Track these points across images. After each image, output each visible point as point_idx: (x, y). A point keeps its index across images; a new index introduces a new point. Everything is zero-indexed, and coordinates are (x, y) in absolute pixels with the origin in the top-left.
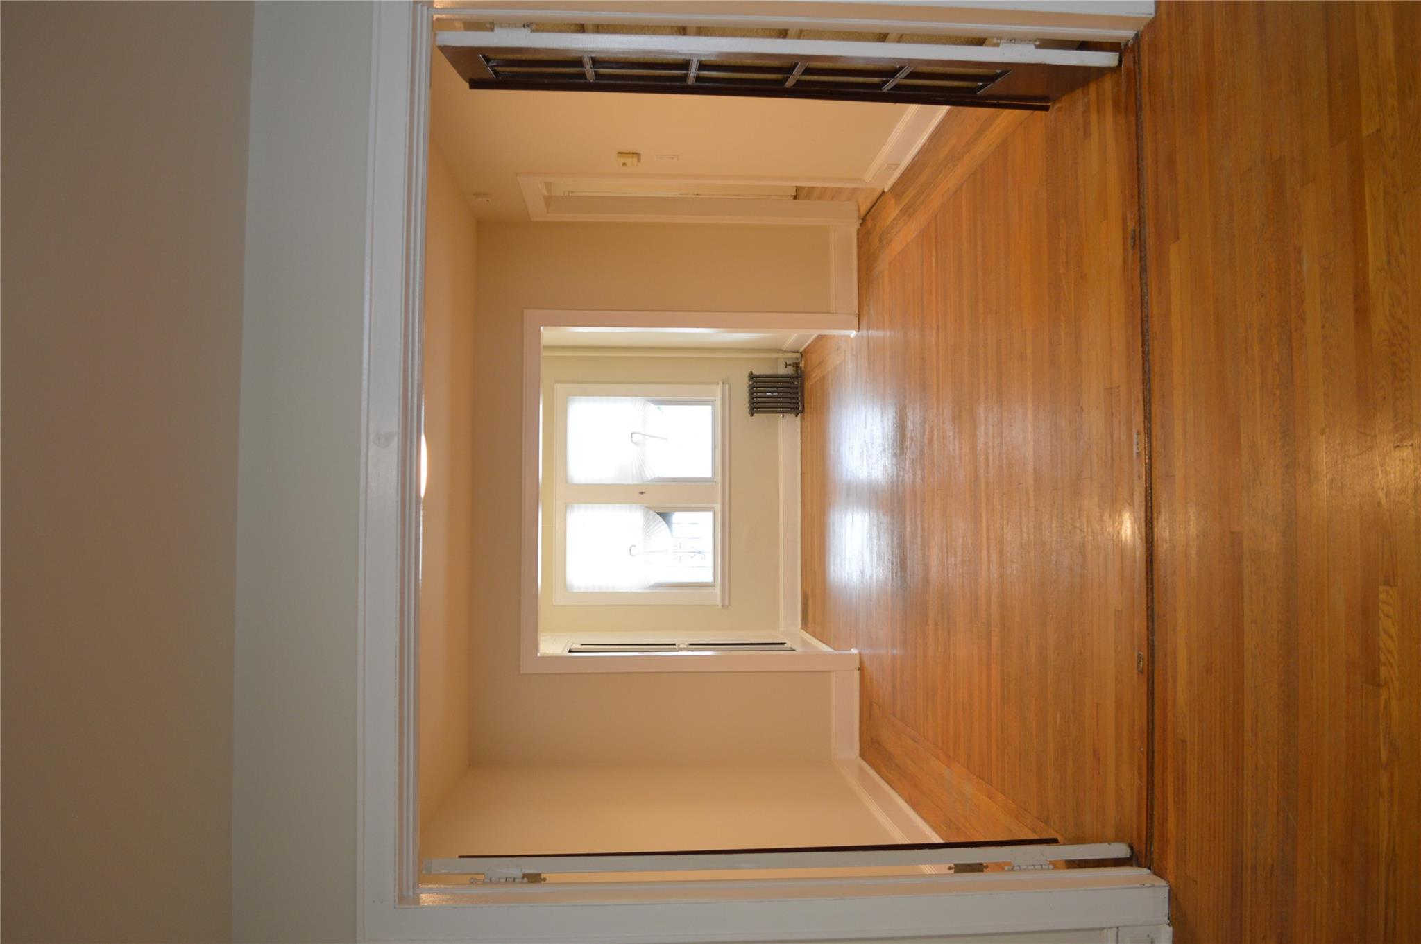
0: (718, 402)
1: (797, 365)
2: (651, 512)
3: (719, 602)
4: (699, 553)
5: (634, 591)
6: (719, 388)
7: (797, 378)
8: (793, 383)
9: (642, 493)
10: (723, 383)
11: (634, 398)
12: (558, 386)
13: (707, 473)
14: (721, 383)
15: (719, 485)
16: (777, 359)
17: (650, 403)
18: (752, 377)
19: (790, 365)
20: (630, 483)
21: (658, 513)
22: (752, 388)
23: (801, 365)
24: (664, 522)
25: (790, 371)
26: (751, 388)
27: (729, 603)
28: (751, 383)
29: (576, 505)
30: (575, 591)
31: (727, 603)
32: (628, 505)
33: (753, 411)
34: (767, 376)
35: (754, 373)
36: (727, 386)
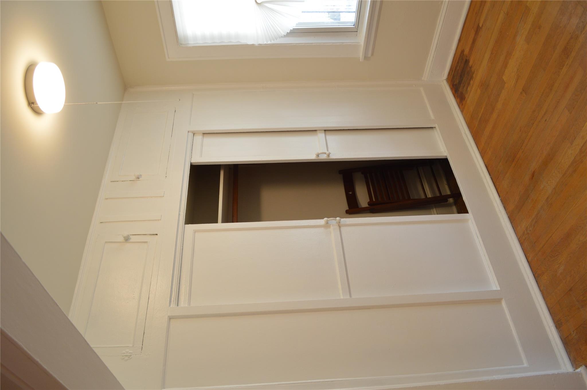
3: (361, 54)
27: (372, 54)
31: (370, 55)
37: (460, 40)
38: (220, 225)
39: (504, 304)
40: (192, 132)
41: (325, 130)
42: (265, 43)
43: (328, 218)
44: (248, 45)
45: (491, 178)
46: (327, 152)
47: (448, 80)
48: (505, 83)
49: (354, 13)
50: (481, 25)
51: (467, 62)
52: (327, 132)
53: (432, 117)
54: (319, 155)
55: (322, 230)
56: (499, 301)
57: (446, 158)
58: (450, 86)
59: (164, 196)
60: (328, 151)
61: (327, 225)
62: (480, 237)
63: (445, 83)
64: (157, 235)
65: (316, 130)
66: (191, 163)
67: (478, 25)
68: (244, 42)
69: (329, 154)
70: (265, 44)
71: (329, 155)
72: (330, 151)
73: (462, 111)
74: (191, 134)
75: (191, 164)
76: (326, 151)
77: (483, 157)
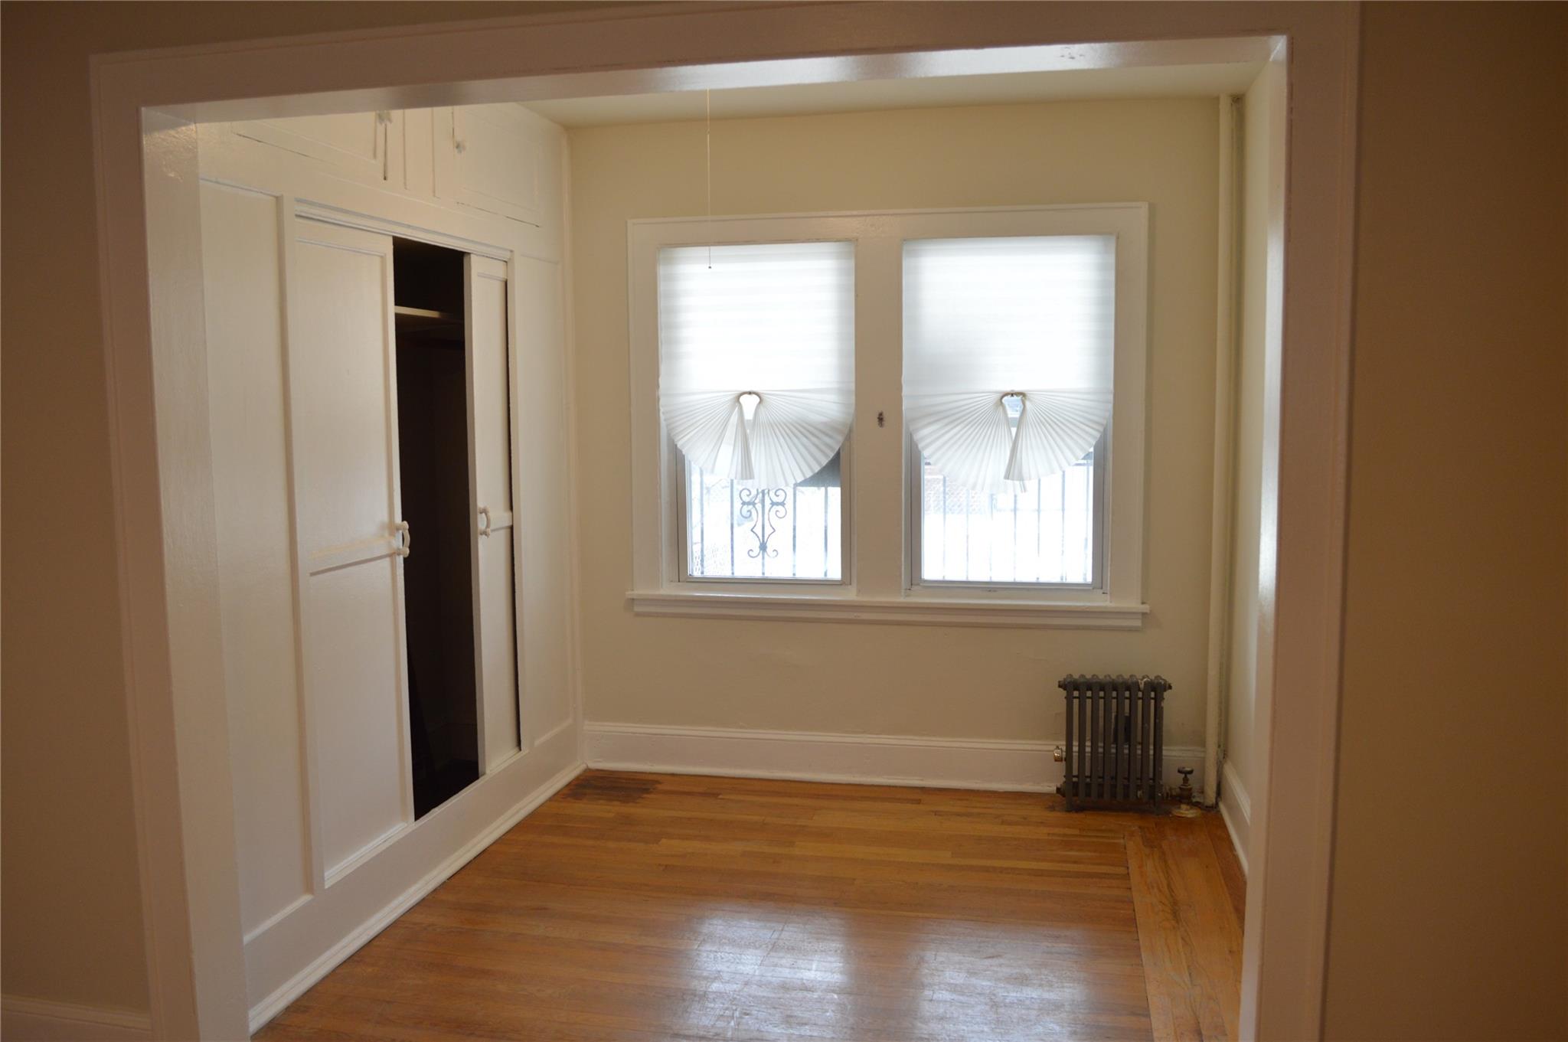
0: (1100, 602)
1: (1184, 796)
2: (841, 438)
3: (640, 591)
4: (763, 547)
5: (662, 401)
6: (1133, 604)
7: (1152, 796)
8: (1139, 787)
9: (881, 419)
10: (1144, 614)
11: (1111, 397)
12: (1143, 210)
13: (932, 569)
14: (1146, 608)
15: (901, 599)
16: (1203, 743)
17: (1098, 435)
18: (1158, 689)
19: (1186, 780)
20: (905, 391)
21: (838, 454)
22: (1128, 688)
23: (1184, 807)
24: (817, 469)
25: (1171, 779)
26: (1130, 686)
27: (638, 615)
28: (1142, 686)
29: (852, 263)
30: (662, 270)
31: (637, 609)
32: (853, 386)
33: (1070, 686)
34: (1158, 727)
35: (1167, 694)
36: (1138, 623)
37: (673, 775)
38: (392, 309)
39: (306, 898)
40: (510, 259)
41: (512, 528)
42: (662, 410)
43: (409, 530)
44: (658, 376)
45: (470, 862)
46: (489, 530)
47: (588, 770)
48: (657, 843)
49: (731, 572)
50: (720, 797)
51: (647, 791)
52: (509, 530)
53: (537, 743)
54: (484, 514)
55: (385, 518)
56: (309, 888)
57: (480, 775)
58: (580, 775)
59: (434, 196)
60: (493, 531)
61: (393, 529)
62: (387, 845)
63: (583, 767)
64: (385, 179)
65: (511, 508)
66: (469, 254)
67: (719, 794)
68: (663, 368)
69: (486, 535)
70: (659, 410)
71: (485, 533)
72: (492, 535)
73: (551, 799)
74: (507, 256)
75: (465, 255)
76: (492, 527)
77: (495, 843)
